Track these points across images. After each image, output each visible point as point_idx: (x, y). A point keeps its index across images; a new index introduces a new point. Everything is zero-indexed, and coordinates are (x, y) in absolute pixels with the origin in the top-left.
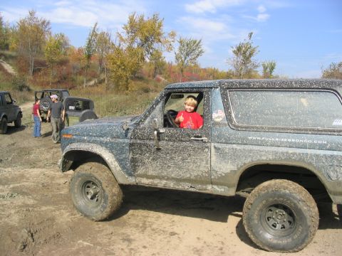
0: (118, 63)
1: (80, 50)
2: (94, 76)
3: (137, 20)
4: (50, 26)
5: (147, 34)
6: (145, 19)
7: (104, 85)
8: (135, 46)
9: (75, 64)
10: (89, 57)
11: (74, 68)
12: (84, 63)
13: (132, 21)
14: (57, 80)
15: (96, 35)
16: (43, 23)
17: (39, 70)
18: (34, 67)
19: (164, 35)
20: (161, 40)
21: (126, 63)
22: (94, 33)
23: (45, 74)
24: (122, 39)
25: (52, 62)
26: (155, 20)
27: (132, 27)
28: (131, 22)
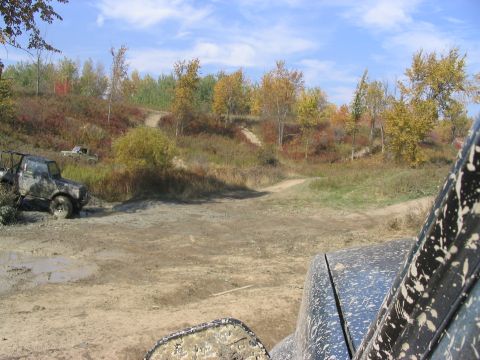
0: (401, 124)
1: (344, 109)
2: (364, 144)
3: (425, 62)
4: (303, 79)
5: (441, 80)
6: (438, 58)
7: (380, 156)
8: (424, 97)
9: (338, 127)
10: (357, 117)
11: (336, 134)
12: (350, 126)
13: (417, 63)
14: (314, 150)
15: (366, 87)
16: (294, 76)
17: (291, 138)
18: (284, 134)
19: (468, 79)
20: (464, 87)
21: (411, 124)
22: (363, 85)
23: (299, 143)
24: (404, 91)
25: (307, 126)
26: (452, 58)
27: (418, 71)
28: (416, 65)
